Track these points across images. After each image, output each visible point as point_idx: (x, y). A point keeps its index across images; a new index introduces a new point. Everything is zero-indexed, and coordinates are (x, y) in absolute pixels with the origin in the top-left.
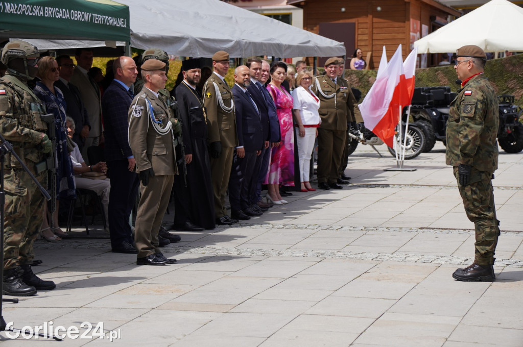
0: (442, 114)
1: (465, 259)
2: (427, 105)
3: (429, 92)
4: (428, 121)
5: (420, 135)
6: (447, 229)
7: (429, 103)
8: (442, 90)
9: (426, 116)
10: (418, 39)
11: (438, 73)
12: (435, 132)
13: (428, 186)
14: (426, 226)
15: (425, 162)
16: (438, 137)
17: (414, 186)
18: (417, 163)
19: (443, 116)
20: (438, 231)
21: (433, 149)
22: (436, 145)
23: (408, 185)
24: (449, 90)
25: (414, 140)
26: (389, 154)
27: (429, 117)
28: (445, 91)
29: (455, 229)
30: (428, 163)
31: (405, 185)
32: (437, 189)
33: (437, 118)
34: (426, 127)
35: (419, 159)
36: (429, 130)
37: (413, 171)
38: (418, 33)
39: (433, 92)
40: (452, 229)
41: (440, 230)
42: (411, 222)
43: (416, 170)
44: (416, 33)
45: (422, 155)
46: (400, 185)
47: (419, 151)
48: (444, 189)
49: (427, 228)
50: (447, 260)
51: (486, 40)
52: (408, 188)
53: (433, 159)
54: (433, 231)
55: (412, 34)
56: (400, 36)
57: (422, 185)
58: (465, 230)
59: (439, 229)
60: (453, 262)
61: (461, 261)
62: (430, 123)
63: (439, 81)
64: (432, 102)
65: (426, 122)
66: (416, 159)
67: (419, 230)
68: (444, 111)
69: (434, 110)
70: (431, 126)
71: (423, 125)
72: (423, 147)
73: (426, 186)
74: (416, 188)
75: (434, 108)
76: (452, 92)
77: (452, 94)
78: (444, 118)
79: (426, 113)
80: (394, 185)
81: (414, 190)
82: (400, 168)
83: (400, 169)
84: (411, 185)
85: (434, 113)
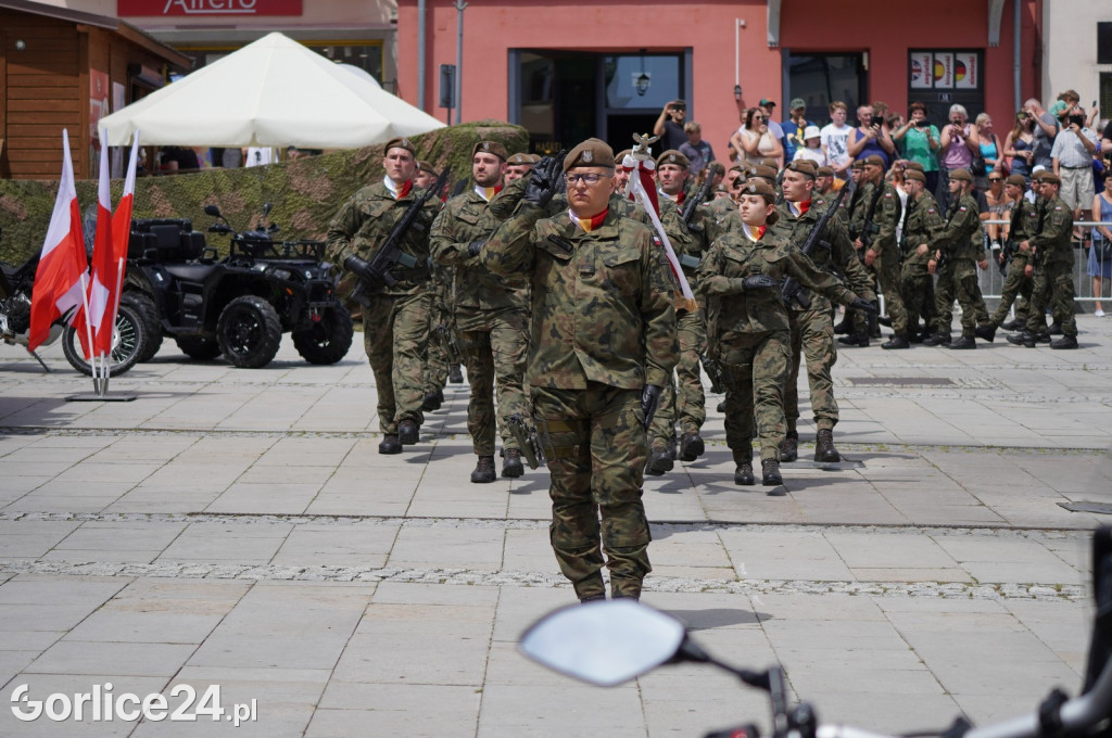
0: (175, 278)
1: (301, 569)
2: (144, 258)
3: (148, 231)
4: (146, 293)
5: (133, 324)
6: (244, 515)
7: (149, 254)
8: (175, 226)
9: (141, 284)
10: (106, 115)
11: (151, 189)
12: (164, 318)
13: (172, 431)
14: (200, 510)
15: (147, 383)
16: (169, 329)
17: (143, 433)
18: (131, 383)
19: (179, 284)
20: (226, 519)
21: (158, 355)
22: (162, 346)
23: (131, 430)
24: (189, 227)
25: (122, 334)
26: (67, 365)
27: (148, 285)
28: (181, 229)
29: (259, 515)
30: (152, 385)
31: (125, 430)
32: (194, 438)
33: (165, 286)
34: (142, 306)
35: (132, 376)
36: (148, 312)
37: (129, 400)
38: (106, 100)
39: (156, 231)
40: (253, 515)
41: (231, 517)
42: (165, 503)
43: (134, 399)
44: (102, 100)
45: (138, 367)
46: (113, 430)
47: (132, 358)
48: (208, 438)
49: (203, 514)
50: (266, 571)
51: (253, 121)
52: (130, 436)
53: (161, 377)
54: (217, 519)
55: (92, 101)
56: (67, 105)
57: (160, 430)
58: (280, 516)
59: (228, 514)
60: (277, 575)
61: (293, 574)
62: (151, 297)
63: (154, 208)
64: (153, 252)
65: (141, 295)
66: (125, 377)
67: (189, 518)
68: (181, 271)
69: (159, 270)
70: (152, 304)
71: (136, 301)
72: (140, 350)
73: (169, 430)
74: (149, 436)
75: (158, 266)
76: (194, 232)
77: (194, 236)
78: (179, 288)
79: (142, 276)
80: (101, 430)
81: (145, 441)
82: (103, 395)
83: (100, 397)
84: (135, 429)
85: (159, 276)
